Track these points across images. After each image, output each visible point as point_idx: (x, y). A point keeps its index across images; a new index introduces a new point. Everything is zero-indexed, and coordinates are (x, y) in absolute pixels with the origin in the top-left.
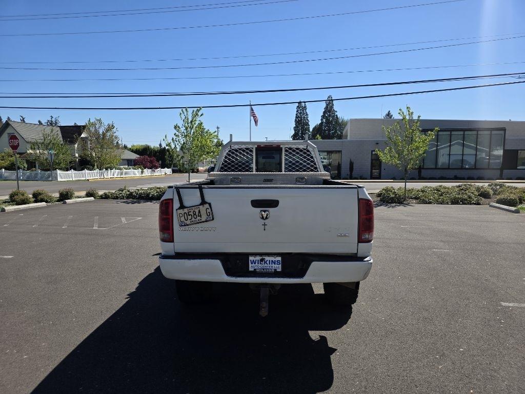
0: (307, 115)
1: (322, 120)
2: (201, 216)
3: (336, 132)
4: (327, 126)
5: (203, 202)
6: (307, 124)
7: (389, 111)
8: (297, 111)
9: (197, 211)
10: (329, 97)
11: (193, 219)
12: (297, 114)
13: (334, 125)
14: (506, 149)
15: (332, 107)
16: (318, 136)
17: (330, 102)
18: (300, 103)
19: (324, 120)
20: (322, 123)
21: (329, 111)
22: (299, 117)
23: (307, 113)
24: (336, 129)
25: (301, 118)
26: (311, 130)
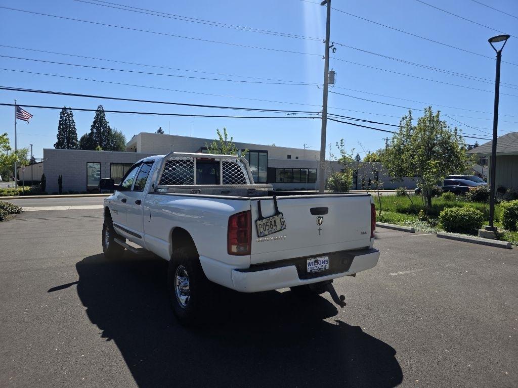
0: (73, 122)
1: (92, 130)
2: (276, 225)
3: (108, 143)
4: (98, 136)
5: (277, 213)
6: (74, 133)
7: (161, 128)
8: (61, 118)
9: (273, 221)
10: (99, 107)
11: (270, 229)
12: (60, 121)
13: (106, 136)
14: (269, 166)
15: (103, 117)
16: (99, 147)
17: (100, 113)
18: (64, 109)
19: (95, 130)
20: (92, 133)
21: (101, 122)
22: (63, 124)
23: (73, 121)
24: (109, 140)
25: (66, 125)
26: (79, 139)
